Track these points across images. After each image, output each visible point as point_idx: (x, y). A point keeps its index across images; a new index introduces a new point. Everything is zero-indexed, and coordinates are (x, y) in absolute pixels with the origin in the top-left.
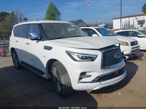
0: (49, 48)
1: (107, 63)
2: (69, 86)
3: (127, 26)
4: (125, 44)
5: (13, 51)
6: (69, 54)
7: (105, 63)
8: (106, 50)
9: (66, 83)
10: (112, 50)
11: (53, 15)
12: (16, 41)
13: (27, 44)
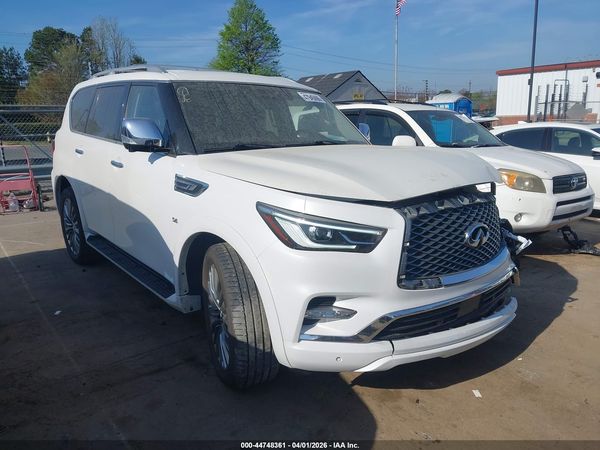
0: (193, 188)
1: (427, 263)
2: (261, 348)
3: (556, 106)
4: (527, 183)
5: (66, 191)
6: (269, 215)
7: (419, 261)
8: (426, 208)
9: (251, 336)
10: (455, 210)
11: (247, 46)
12: (77, 151)
13: (113, 163)
